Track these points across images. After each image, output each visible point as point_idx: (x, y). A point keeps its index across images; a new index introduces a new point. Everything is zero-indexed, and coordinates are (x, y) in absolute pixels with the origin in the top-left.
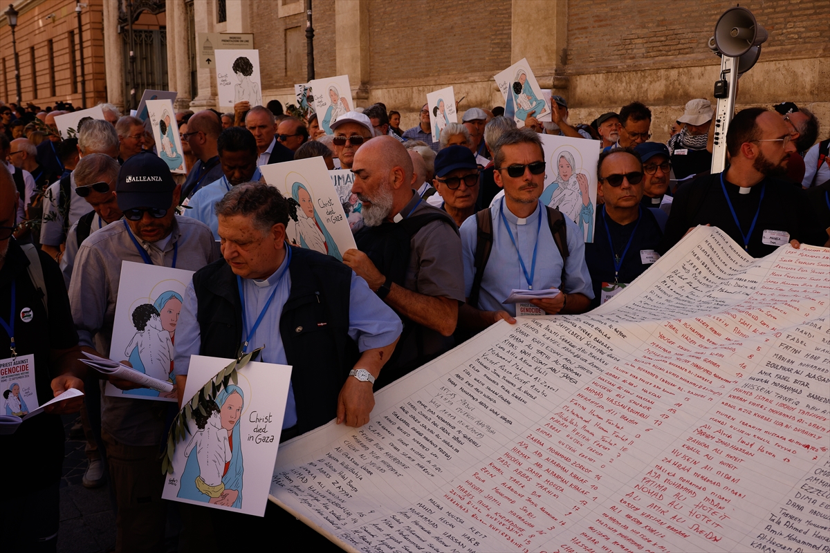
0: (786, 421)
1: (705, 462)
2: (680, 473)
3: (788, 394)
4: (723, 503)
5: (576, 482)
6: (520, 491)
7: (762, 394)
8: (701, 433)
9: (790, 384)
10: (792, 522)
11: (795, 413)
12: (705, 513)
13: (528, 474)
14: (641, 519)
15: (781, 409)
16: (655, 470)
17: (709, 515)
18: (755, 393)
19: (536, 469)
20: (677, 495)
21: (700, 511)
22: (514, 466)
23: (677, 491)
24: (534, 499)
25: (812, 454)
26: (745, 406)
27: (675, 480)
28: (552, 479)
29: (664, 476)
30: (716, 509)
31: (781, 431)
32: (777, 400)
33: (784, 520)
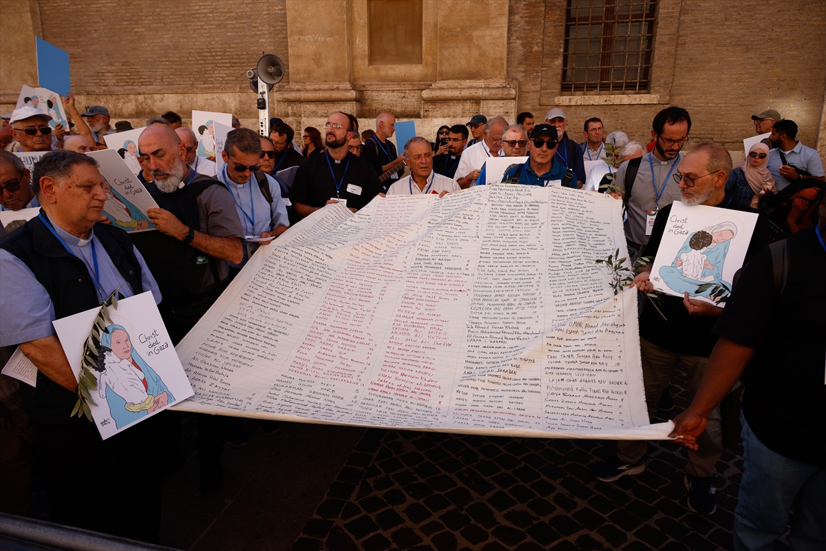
0: (443, 282)
1: (417, 312)
2: (409, 320)
3: (435, 270)
4: (441, 328)
5: (359, 340)
6: (331, 354)
7: (423, 272)
8: (406, 298)
9: (434, 265)
10: (478, 325)
11: (444, 278)
12: (435, 334)
13: (329, 342)
14: (406, 348)
15: (436, 278)
16: (396, 322)
17: (438, 335)
18: (420, 273)
19: (331, 338)
20: (416, 330)
21: (432, 335)
22: (318, 341)
23: (414, 329)
24: (343, 356)
25: (465, 294)
26: (418, 280)
27: (409, 324)
28: (345, 342)
29: (403, 325)
30: (439, 331)
31: (443, 287)
32: (432, 274)
33: (474, 325)
